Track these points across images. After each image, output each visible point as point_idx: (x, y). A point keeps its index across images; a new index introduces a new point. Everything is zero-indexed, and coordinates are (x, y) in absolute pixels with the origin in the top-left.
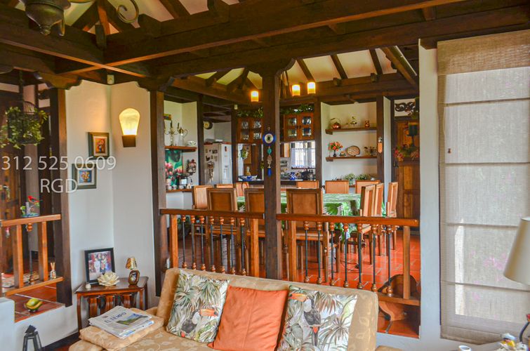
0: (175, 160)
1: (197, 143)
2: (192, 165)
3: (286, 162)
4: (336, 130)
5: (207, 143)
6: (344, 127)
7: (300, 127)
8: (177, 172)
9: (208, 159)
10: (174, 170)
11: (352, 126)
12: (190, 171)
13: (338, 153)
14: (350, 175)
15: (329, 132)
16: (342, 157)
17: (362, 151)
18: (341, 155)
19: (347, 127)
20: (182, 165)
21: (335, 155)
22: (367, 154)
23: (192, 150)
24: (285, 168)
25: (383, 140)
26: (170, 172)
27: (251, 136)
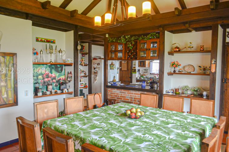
0: (58, 71)
1: (73, 61)
2: (70, 75)
3: (147, 70)
4: (176, 52)
5: (95, 59)
6: (183, 50)
7: (149, 49)
8: (60, 80)
9: (95, 69)
10: (57, 79)
11: (189, 50)
12: (69, 79)
13: (177, 69)
14: (186, 87)
15: (171, 53)
16: (180, 73)
17: (197, 69)
18: (179, 71)
19: (185, 50)
20: (65, 75)
21: (174, 71)
22: (201, 71)
23: (70, 65)
24: (146, 73)
25: (216, 61)
26: (54, 80)
27: (116, 55)
